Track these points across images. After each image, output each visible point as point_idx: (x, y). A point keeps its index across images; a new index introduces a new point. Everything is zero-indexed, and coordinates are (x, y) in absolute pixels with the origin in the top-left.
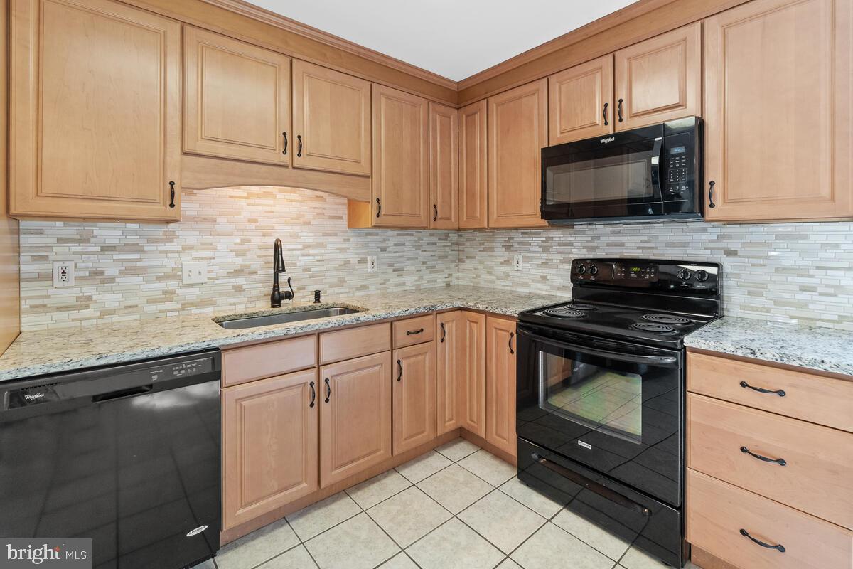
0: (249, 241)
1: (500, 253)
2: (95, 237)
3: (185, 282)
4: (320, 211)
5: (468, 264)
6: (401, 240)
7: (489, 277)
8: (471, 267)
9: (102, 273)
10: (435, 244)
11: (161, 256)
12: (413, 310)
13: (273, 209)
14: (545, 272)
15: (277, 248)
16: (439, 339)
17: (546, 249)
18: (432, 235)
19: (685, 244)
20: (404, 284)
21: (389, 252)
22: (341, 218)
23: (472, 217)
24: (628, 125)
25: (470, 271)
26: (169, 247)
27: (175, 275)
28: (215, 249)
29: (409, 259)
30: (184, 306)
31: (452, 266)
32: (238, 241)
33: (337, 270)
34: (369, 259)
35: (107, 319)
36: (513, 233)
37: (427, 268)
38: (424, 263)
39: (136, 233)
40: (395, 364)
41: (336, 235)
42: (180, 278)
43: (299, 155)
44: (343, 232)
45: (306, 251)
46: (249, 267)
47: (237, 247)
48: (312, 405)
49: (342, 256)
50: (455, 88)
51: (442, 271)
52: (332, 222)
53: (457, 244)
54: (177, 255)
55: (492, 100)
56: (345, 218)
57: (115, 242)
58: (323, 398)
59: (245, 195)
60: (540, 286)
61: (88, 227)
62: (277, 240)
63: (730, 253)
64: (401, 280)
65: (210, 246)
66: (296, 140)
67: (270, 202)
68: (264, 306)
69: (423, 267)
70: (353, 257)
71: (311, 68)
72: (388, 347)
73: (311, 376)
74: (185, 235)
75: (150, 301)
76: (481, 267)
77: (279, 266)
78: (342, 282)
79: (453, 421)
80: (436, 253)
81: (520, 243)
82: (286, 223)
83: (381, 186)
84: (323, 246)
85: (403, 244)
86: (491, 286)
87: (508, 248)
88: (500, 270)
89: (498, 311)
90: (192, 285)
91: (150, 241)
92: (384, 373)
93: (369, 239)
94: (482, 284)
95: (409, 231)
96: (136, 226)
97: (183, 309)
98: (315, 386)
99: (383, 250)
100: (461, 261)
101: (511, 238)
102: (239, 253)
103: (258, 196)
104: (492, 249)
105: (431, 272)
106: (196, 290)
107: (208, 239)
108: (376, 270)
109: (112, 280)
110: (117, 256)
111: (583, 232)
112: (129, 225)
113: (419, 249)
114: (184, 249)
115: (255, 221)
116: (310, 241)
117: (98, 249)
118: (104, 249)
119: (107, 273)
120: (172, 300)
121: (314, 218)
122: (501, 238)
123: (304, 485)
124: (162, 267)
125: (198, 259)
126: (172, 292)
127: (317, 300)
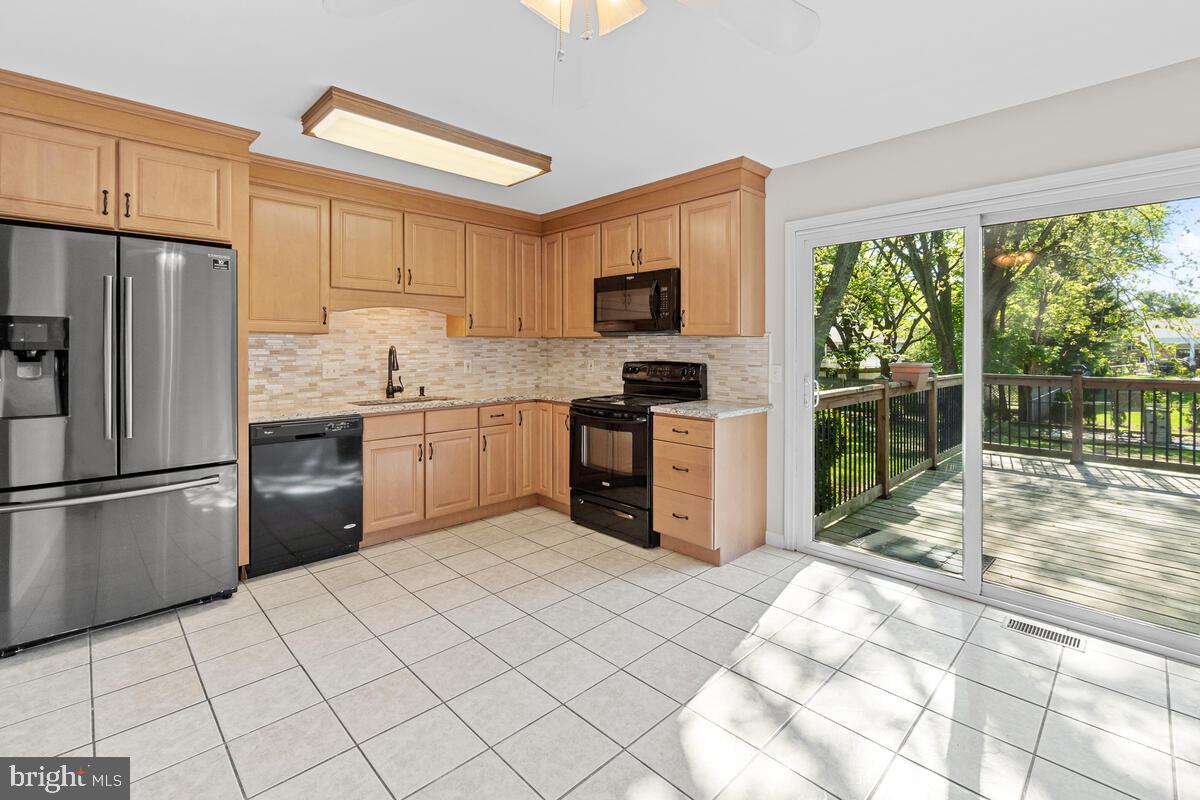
0: (369, 347)
1: (579, 358)
2: (266, 344)
3: (325, 377)
4: (424, 324)
5: (555, 368)
6: (494, 346)
7: (571, 379)
8: (557, 370)
9: (271, 369)
10: (525, 350)
11: (308, 358)
12: (495, 399)
13: (389, 322)
14: (609, 373)
15: (392, 352)
16: (518, 423)
17: (610, 354)
18: (522, 342)
19: (689, 351)
20: (495, 384)
21: (483, 357)
22: (441, 328)
23: (551, 328)
24: (646, 268)
25: (556, 374)
26: (313, 351)
27: (317, 372)
28: (345, 353)
29: (501, 363)
30: (323, 395)
31: (542, 369)
32: (362, 347)
33: (438, 371)
34: (465, 362)
35: (274, 402)
36: (588, 341)
37: (517, 371)
38: (514, 367)
39: (291, 341)
40: (482, 439)
41: (436, 342)
42: (321, 374)
43: (409, 284)
44: (443, 340)
45: (412, 356)
46: (369, 367)
47: (361, 352)
48: (420, 460)
49: (441, 360)
50: (539, 219)
51: (532, 374)
52: (432, 332)
53: (546, 350)
54: (318, 358)
55: (565, 234)
56: (445, 328)
57: (278, 348)
58: (428, 457)
60: (606, 384)
61: (263, 337)
62: (392, 347)
63: (711, 357)
64: (492, 381)
65: (341, 351)
66: (407, 272)
67: (386, 317)
68: (382, 396)
70: (451, 362)
71: (419, 219)
72: (476, 425)
73: (420, 440)
74: (325, 343)
75: (301, 391)
76: (565, 370)
77: (393, 365)
78: (442, 381)
79: (530, 488)
80: (527, 358)
81: (594, 350)
82: (397, 334)
83: (474, 305)
84: (426, 351)
85: (496, 350)
86: (572, 386)
87: (584, 354)
88: (578, 372)
89: (560, 400)
90: (329, 380)
92: (473, 445)
93: (465, 345)
94: (566, 385)
95: (501, 339)
96: (291, 336)
97: (322, 397)
98: (422, 447)
99: (477, 355)
100: (549, 365)
101: (586, 346)
102: (362, 357)
103: (376, 313)
104: (572, 355)
105: (521, 375)
106: (331, 383)
107: (340, 346)
108: (470, 372)
109: (276, 375)
110: (280, 358)
111: (633, 341)
112: (288, 336)
113: (510, 355)
114: (323, 353)
115: (374, 332)
116: (415, 347)
117: (268, 353)
118: (272, 353)
119: (274, 370)
120: (315, 390)
121: (419, 329)
122: (580, 345)
123: (414, 514)
124: (309, 366)
125: (332, 361)
126: (315, 385)
127: (422, 393)
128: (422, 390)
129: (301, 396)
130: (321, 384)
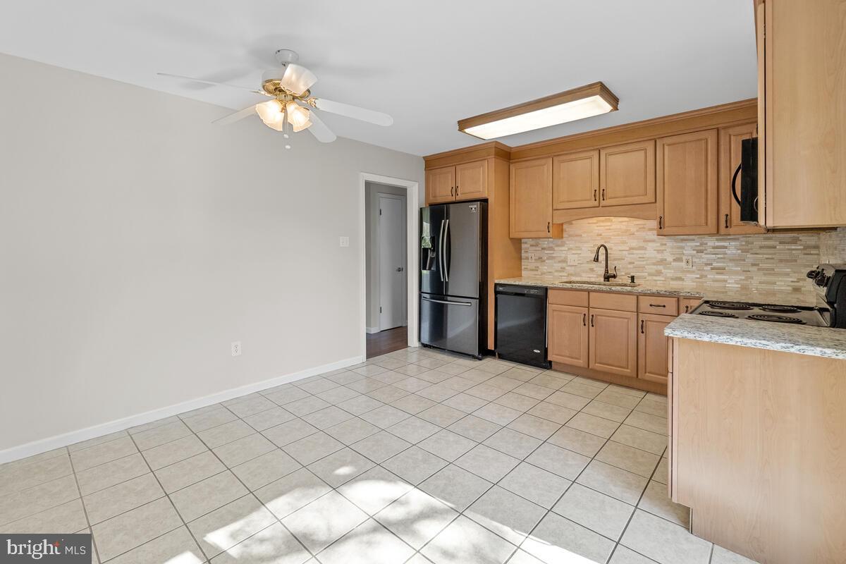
2: (539, 244)
3: (569, 264)
4: (642, 226)
10: (773, 247)
11: (561, 252)
12: (654, 291)
13: (611, 228)
20: (725, 281)
21: (707, 254)
22: (653, 229)
26: (563, 248)
27: (565, 261)
28: (581, 249)
29: (733, 260)
33: (656, 264)
34: (684, 258)
37: (760, 269)
39: (552, 242)
42: (567, 262)
49: (659, 256)
54: (566, 252)
57: (545, 246)
59: (595, 221)
61: (537, 241)
64: (721, 277)
65: (579, 248)
67: (609, 224)
68: (601, 280)
69: (755, 269)
70: (669, 257)
74: (570, 243)
75: (557, 271)
78: (658, 273)
80: (775, 257)
84: (644, 248)
91: (558, 246)
93: (684, 243)
99: (700, 252)
103: (603, 221)
105: (766, 274)
106: (572, 268)
107: (578, 245)
108: (690, 267)
109: (544, 261)
110: (546, 252)
112: (550, 240)
113: (748, 252)
114: (569, 249)
115: (601, 235)
121: (637, 231)
124: (560, 257)
125: (574, 254)
126: (564, 268)
127: (633, 281)
128: (633, 278)
129: (556, 274)
130: (567, 268)
